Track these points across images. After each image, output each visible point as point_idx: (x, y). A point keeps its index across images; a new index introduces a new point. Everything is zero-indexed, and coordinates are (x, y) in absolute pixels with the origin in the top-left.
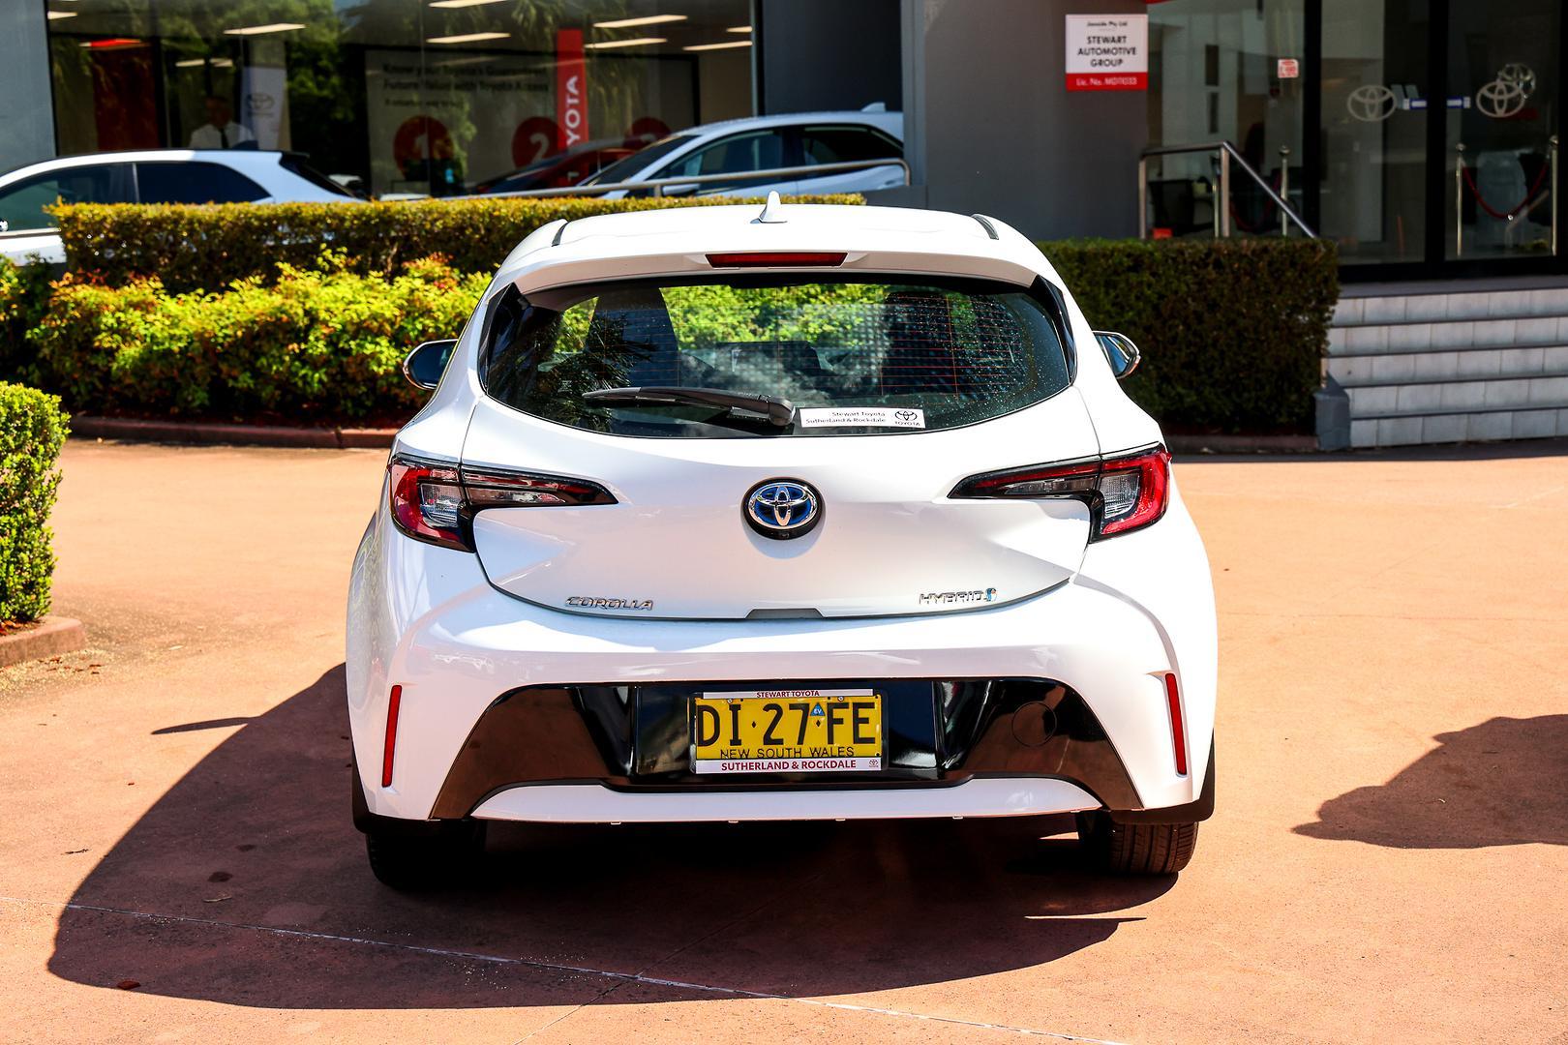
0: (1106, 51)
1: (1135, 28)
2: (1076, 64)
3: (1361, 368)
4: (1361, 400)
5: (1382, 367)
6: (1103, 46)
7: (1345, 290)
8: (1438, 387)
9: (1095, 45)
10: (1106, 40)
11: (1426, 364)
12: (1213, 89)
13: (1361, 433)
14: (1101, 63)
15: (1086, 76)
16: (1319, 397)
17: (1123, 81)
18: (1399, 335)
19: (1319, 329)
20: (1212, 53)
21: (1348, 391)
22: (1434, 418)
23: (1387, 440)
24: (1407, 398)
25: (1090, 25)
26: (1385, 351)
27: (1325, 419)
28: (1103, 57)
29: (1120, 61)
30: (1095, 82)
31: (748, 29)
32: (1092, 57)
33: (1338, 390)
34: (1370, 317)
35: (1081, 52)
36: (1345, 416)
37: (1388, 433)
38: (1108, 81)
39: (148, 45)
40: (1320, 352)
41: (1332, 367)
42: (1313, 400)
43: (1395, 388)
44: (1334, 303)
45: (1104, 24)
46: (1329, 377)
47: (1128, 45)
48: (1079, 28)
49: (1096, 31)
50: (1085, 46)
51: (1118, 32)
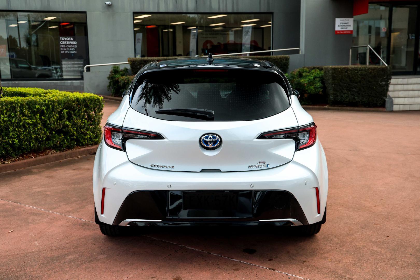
0: (344, 26)
1: (350, 21)
2: (337, 28)
3: (396, 94)
4: (396, 101)
5: (401, 94)
6: (344, 25)
7: (393, 77)
8: (414, 98)
9: (342, 24)
10: (344, 23)
11: (411, 93)
12: (370, 34)
13: (396, 108)
14: (343, 28)
15: (340, 31)
16: (386, 100)
17: (348, 32)
18: (406, 87)
19: (387, 85)
20: (370, 27)
21: (393, 99)
22: (412, 105)
23: (401, 109)
24: (406, 101)
25: (341, 20)
26: (402, 90)
27: (387, 105)
28: (343, 27)
29: (347, 28)
30: (341, 32)
31: (271, 22)
32: (341, 27)
33: (391, 98)
34: (399, 83)
35: (339, 26)
36: (392, 104)
37: (402, 108)
38: (344, 32)
39: (157, 27)
40: (387, 90)
41: (390, 94)
42: (385, 101)
43: (403, 98)
44: (390, 80)
45: (344, 20)
46: (389, 96)
47: (349, 24)
48: (338, 21)
49: (342, 22)
50: (340, 25)
51: (347, 22)
